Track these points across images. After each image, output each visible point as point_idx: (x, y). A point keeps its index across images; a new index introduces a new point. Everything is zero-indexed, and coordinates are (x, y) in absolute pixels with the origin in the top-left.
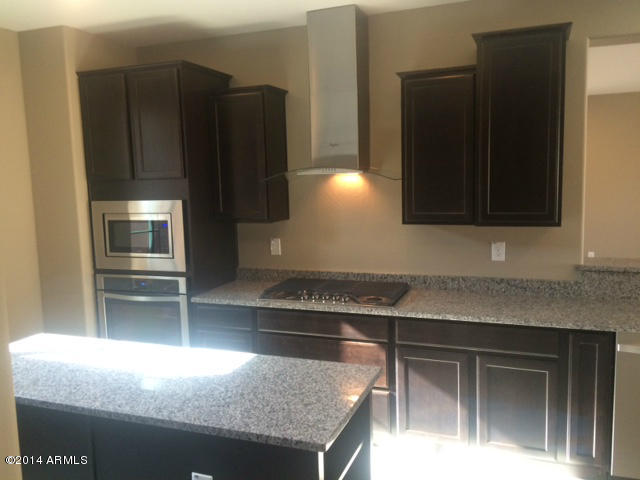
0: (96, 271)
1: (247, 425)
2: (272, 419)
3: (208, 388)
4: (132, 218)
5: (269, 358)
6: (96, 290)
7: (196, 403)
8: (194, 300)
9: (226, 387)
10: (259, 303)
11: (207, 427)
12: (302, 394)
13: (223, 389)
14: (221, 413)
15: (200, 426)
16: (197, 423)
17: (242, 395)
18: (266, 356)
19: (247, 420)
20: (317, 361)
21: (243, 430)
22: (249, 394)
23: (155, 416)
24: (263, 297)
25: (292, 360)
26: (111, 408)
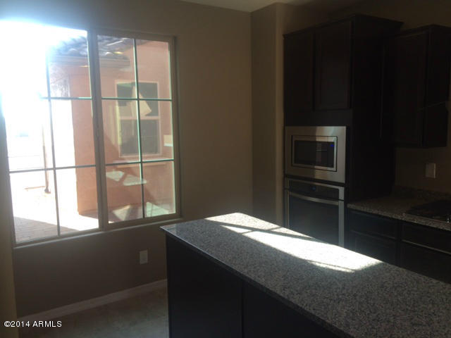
0: (286, 176)
1: (348, 325)
2: (373, 328)
3: (329, 281)
4: (318, 139)
5: (394, 268)
6: (284, 189)
7: (314, 291)
8: (349, 206)
9: (345, 285)
10: (404, 217)
11: (314, 316)
12: (414, 311)
13: (340, 286)
14: (330, 307)
15: (308, 313)
16: (307, 309)
17: (355, 295)
18: (392, 266)
19: (350, 321)
20: (442, 283)
21: (342, 328)
22: (361, 297)
23: (278, 292)
24: (409, 212)
25: (416, 276)
26: (252, 276)
